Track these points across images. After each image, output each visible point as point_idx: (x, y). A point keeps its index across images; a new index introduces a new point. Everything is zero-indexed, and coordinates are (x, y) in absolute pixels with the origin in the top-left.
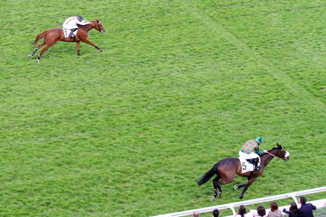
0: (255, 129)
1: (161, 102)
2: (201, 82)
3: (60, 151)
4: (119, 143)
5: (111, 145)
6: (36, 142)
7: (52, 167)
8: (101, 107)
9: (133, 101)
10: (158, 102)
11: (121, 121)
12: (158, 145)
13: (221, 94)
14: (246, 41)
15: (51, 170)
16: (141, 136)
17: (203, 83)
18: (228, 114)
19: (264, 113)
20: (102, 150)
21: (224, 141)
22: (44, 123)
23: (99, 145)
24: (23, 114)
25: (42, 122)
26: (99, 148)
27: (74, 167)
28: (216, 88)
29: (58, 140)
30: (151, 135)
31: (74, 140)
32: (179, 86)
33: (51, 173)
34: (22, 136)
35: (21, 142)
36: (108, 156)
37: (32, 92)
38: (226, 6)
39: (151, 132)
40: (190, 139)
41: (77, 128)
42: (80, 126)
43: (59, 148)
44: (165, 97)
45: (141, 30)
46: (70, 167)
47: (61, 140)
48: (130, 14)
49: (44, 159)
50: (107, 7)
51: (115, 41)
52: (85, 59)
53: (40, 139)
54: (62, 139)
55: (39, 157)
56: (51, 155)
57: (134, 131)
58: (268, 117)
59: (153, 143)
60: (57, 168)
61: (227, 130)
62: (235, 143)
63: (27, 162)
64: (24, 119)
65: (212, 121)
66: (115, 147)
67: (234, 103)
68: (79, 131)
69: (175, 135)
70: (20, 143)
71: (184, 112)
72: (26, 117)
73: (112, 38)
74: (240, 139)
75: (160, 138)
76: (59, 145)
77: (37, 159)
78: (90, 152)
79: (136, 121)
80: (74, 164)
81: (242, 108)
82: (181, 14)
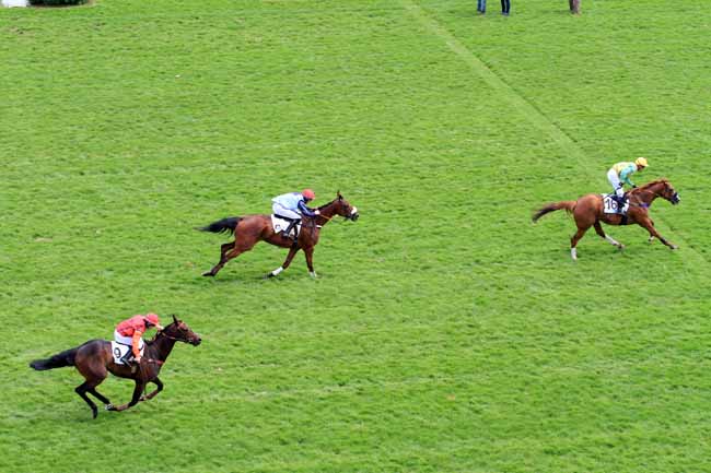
0: (671, 397)
1: (502, 338)
2: (585, 307)
3: (292, 416)
4: (405, 408)
5: (390, 412)
6: (250, 399)
7: (268, 446)
8: (386, 341)
9: (449, 333)
10: (496, 338)
11: (417, 369)
12: (480, 416)
13: (618, 330)
14: (687, 236)
15: (267, 450)
16: (450, 398)
17: (589, 307)
18: (625, 366)
19: (693, 367)
20: (370, 420)
21: (607, 415)
22: (273, 365)
23: (368, 410)
24: (236, 345)
25: (269, 363)
26: (367, 416)
27: (311, 449)
28: (612, 319)
29: (292, 397)
30: (470, 397)
31: (322, 399)
32: (543, 310)
33: (265, 456)
34: (226, 386)
35: (223, 396)
36: (379, 431)
37: (264, 307)
38: (662, 171)
39: (470, 392)
40: (544, 408)
41: (334, 377)
42: (340, 374)
43: (290, 412)
44: (510, 328)
45: (493, 207)
46: (304, 447)
47: (297, 397)
48: (478, 177)
49: (258, 430)
50: (439, 162)
51: (440, 224)
52: (375, 252)
53: (258, 394)
54: (300, 394)
55: (248, 427)
56: (274, 423)
57: (439, 387)
58: (699, 375)
59: (471, 412)
60: (277, 448)
61: (615, 397)
62: (627, 421)
63: (225, 434)
64: (238, 355)
65: (591, 378)
66: (397, 416)
67: (641, 347)
68: (336, 382)
69: (516, 399)
70: (219, 399)
71: (540, 359)
72: (242, 351)
73: (436, 218)
74: (639, 413)
75: (485, 403)
76: (293, 407)
77: (246, 429)
78: (347, 422)
79: (447, 371)
80: (312, 442)
81: (653, 357)
82: (573, 182)
